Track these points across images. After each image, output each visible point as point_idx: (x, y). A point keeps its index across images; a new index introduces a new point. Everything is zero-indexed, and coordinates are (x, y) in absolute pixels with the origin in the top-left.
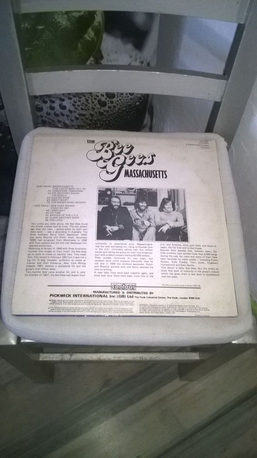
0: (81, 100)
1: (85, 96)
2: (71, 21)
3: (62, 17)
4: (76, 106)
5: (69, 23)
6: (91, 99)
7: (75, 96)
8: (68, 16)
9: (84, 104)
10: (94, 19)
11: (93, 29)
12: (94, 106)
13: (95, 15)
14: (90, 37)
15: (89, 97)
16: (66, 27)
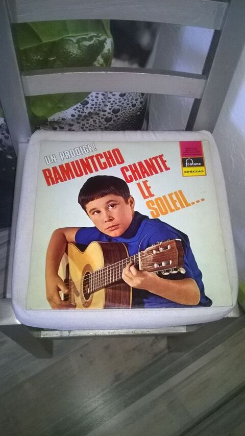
0: (89, 122)
1: (93, 118)
2: (81, 49)
3: (72, 47)
4: (85, 129)
5: (79, 51)
6: (99, 120)
7: (83, 120)
8: (79, 45)
9: (91, 125)
10: (103, 47)
11: (102, 57)
12: (100, 124)
13: (105, 44)
14: (99, 64)
15: (96, 118)
16: (76, 55)
